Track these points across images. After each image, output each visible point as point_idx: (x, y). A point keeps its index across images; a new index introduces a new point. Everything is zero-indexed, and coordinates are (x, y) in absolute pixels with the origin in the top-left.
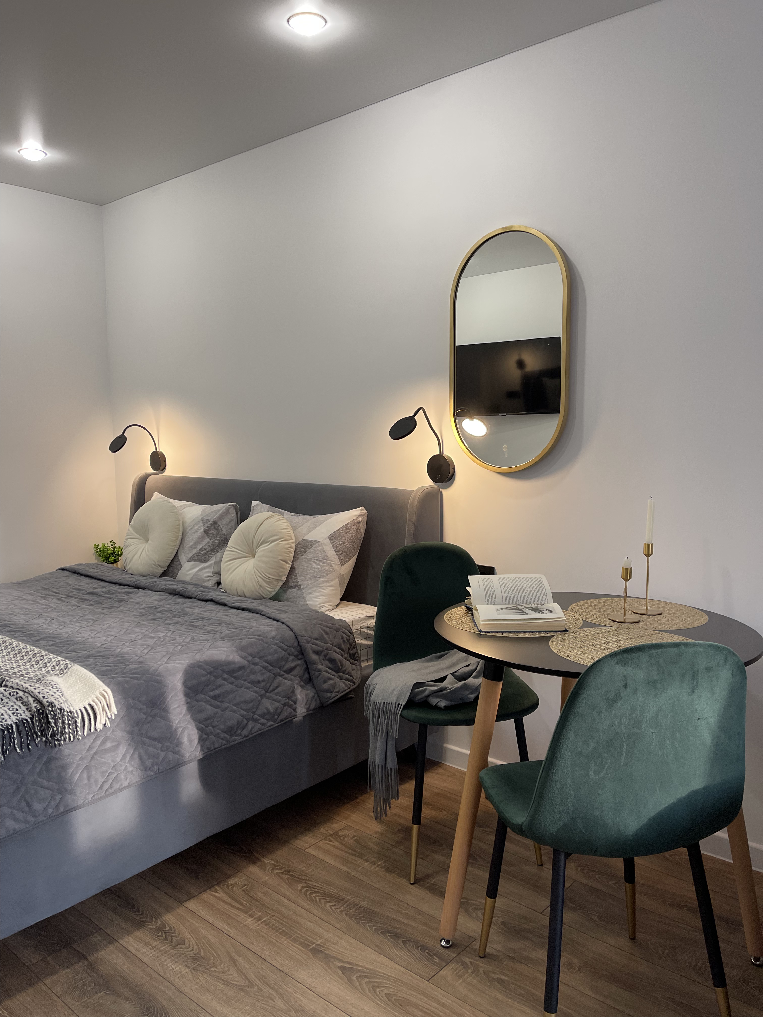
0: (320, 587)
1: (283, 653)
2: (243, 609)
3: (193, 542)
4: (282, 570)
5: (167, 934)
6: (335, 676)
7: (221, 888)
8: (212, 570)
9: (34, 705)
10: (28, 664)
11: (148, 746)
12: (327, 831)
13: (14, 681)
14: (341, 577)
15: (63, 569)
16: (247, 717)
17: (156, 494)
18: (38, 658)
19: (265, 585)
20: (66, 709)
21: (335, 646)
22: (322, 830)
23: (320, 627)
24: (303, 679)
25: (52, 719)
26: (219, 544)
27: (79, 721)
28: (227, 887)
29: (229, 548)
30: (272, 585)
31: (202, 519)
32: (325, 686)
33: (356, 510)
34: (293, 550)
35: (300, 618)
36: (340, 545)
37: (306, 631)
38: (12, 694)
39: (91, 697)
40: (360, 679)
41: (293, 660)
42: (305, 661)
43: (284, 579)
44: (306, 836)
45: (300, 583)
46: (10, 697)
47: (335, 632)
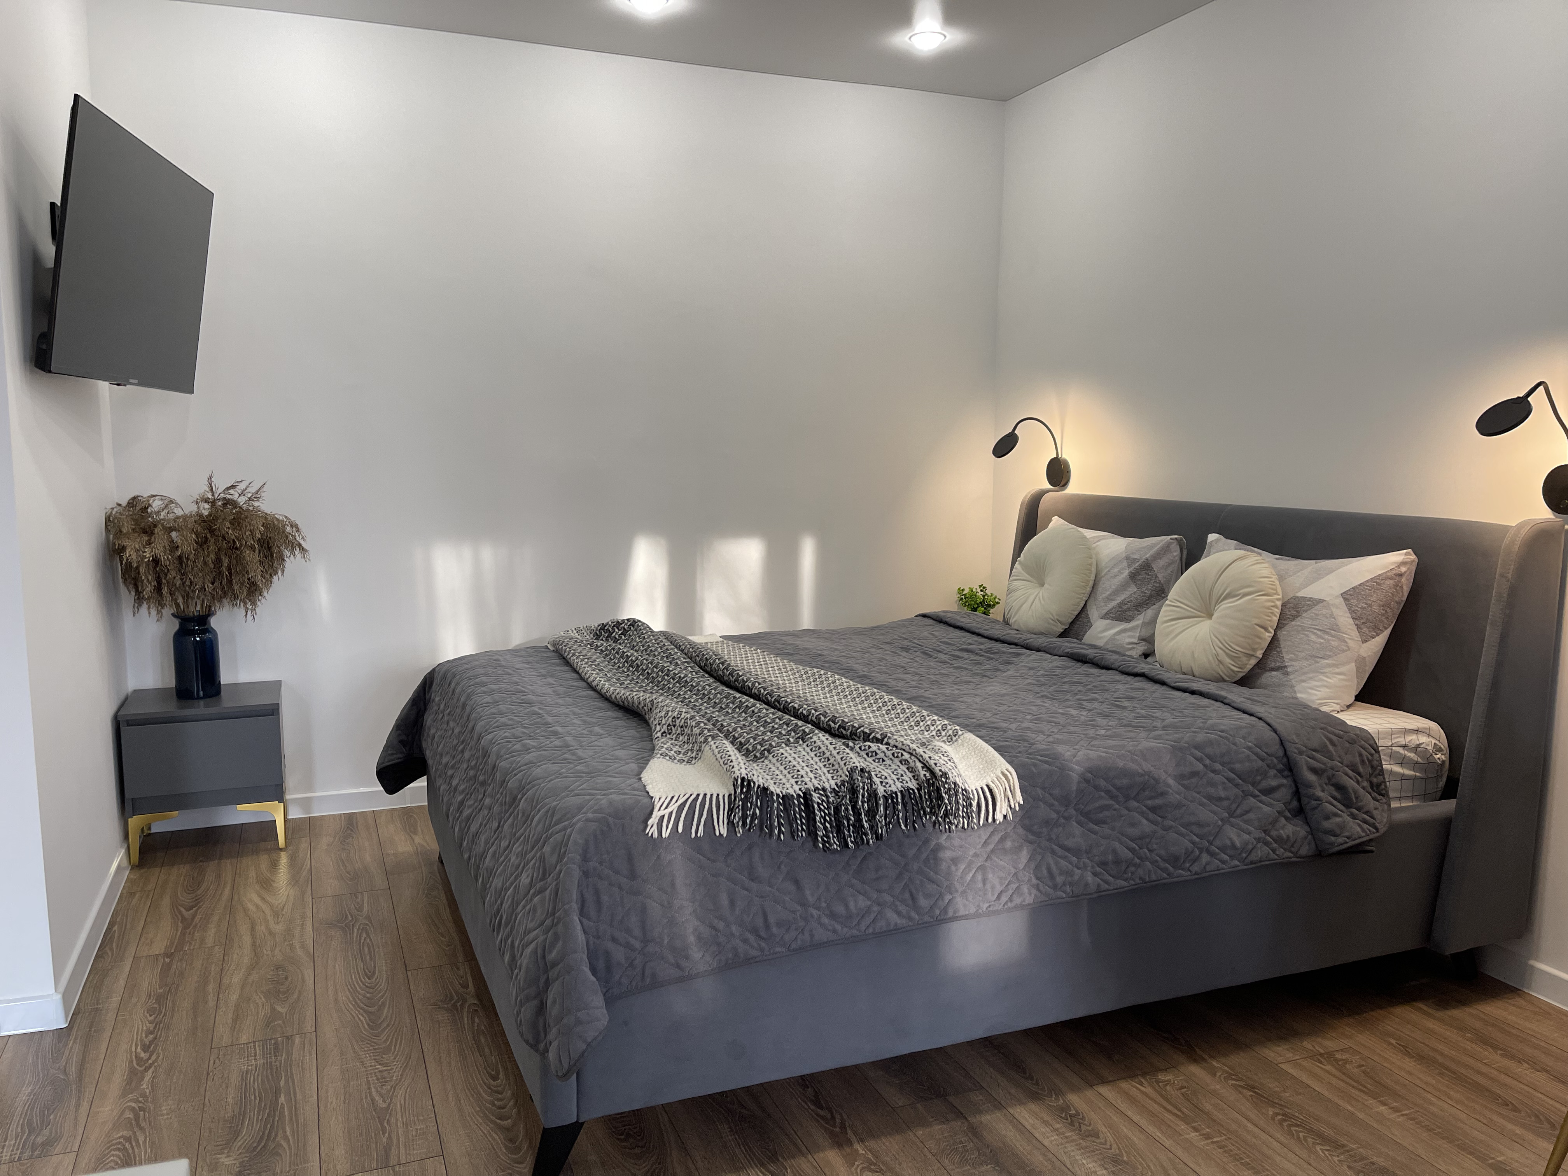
0: (1321, 673)
1: (1260, 763)
2: (1193, 693)
3: (1111, 590)
4: (1258, 640)
5: (1073, 1119)
6: (1343, 812)
7: (1147, 1080)
8: (1138, 635)
9: (922, 773)
10: (905, 724)
11: (1059, 857)
12: (1314, 1047)
13: (898, 739)
14: (1360, 661)
15: (924, 616)
16: (1199, 846)
17: (1055, 519)
18: (918, 719)
19: (1228, 661)
20: (960, 785)
21: (1347, 766)
22: (1306, 1044)
23: (1323, 733)
24: (1290, 807)
25: (946, 793)
26: (1151, 596)
27: (975, 804)
28: (1158, 1082)
29: (1171, 601)
30: (1239, 663)
31: (1127, 558)
32: (1326, 824)
33: (1397, 554)
34: (1277, 612)
35: (1287, 715)
36: (1363, 608)
37: (1298, 735)
38: (896, 755)
39: (990, 776)
40: (1387, 825)
41: (1275, 776)
42: (1295, 781)
43: (1259, 654)
44: (1279, 1046)
45: (1287, 664)
46: (893, 758)
47: (1348, 745)
